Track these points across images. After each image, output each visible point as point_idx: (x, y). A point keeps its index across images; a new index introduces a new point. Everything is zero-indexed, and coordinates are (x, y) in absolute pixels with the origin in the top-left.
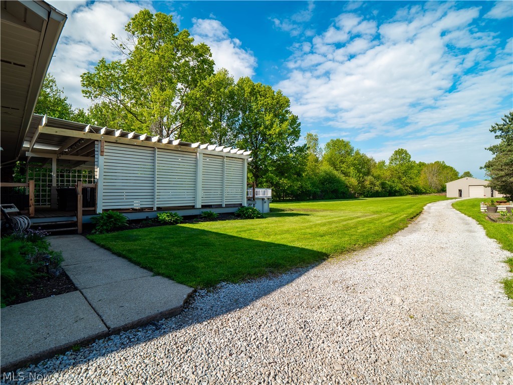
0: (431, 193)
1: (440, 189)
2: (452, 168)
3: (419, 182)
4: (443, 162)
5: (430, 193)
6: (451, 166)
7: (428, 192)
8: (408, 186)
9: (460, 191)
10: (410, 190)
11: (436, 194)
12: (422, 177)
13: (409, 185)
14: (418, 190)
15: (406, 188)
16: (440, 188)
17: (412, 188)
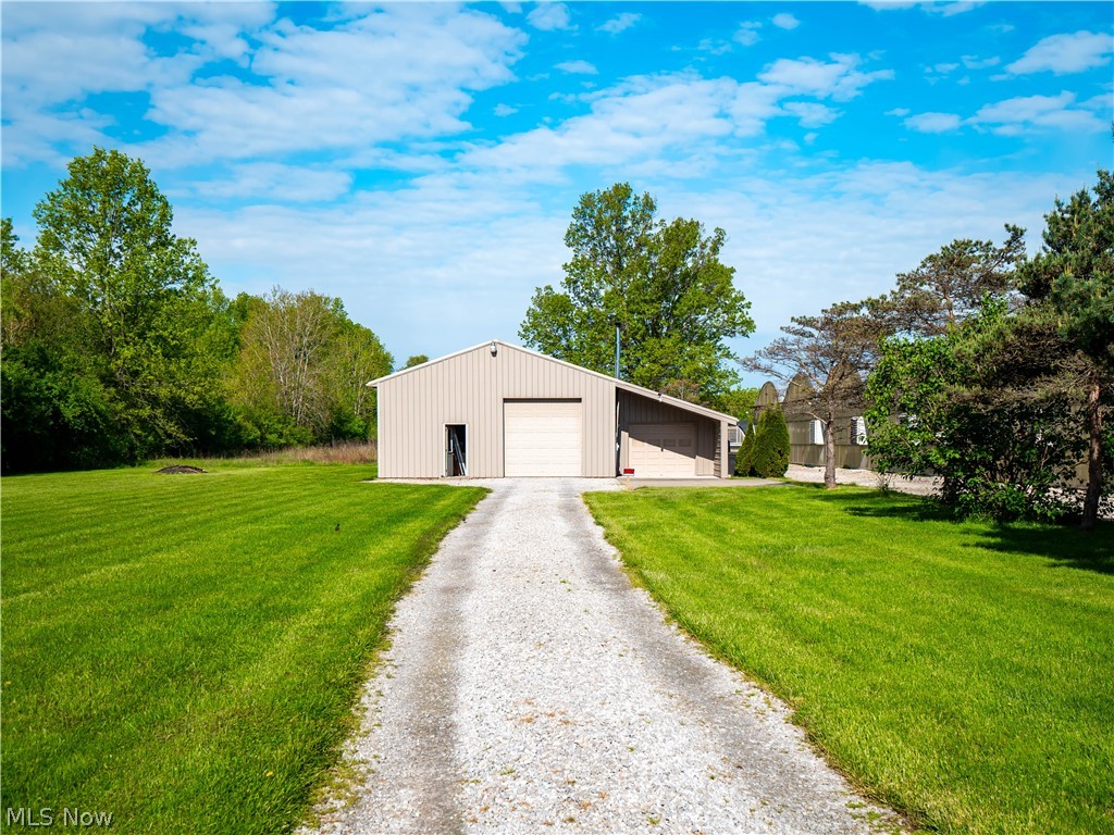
0: (288, 446)
1: (325, 426)
2: (368, 335)
3: (230, 384)
4: (338, 304)
5: (281, 447)
6: (365, 325)
7: (272, 438)
8: (154, 401)
9: (457, 433)
10: (172, 428)
11: (310, 453)
12: (247, 360)
13: (163, 392)
14: (220, 429)
15: (146, 412)
16: (325, 418)
17: (176, 408)
